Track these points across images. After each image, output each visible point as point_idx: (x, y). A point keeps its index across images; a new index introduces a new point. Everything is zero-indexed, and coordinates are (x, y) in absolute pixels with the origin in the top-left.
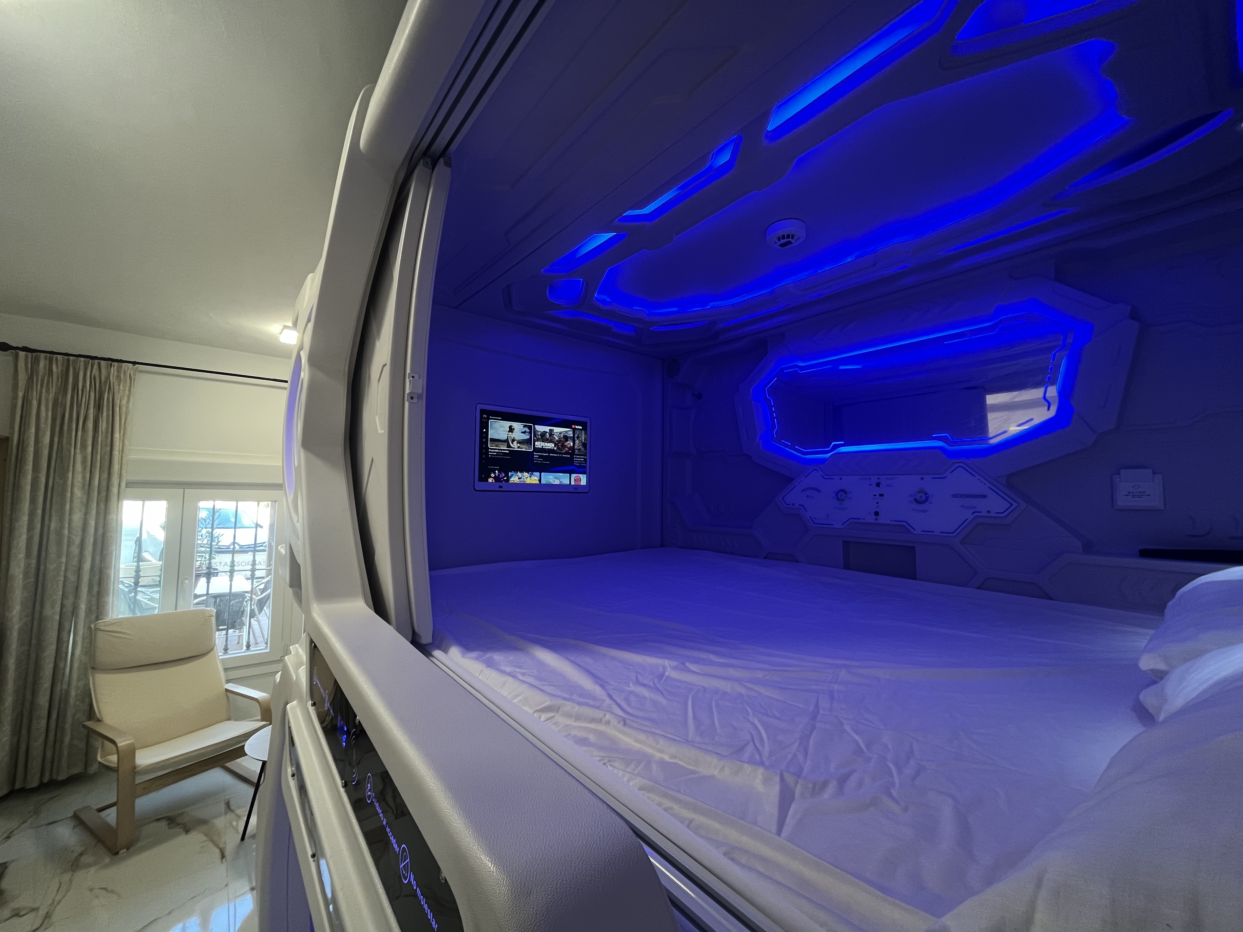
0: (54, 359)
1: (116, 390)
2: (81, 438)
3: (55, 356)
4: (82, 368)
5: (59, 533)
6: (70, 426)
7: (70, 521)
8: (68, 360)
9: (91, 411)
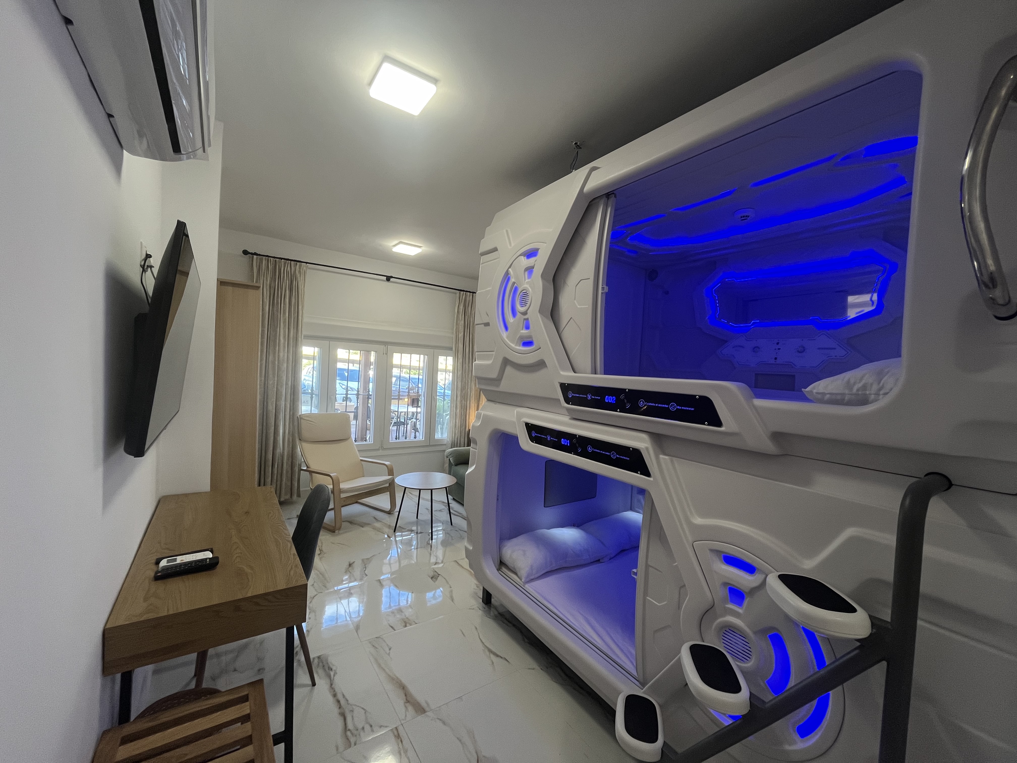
0: (269, 259)
1: (299, 280)
2: (283, 308)
3: (270, 258)
4: (283, 265)
5: (273, 363)
6: (277, 301)
7: (279, 356)
8: (276, 260)
9: (287, 292)
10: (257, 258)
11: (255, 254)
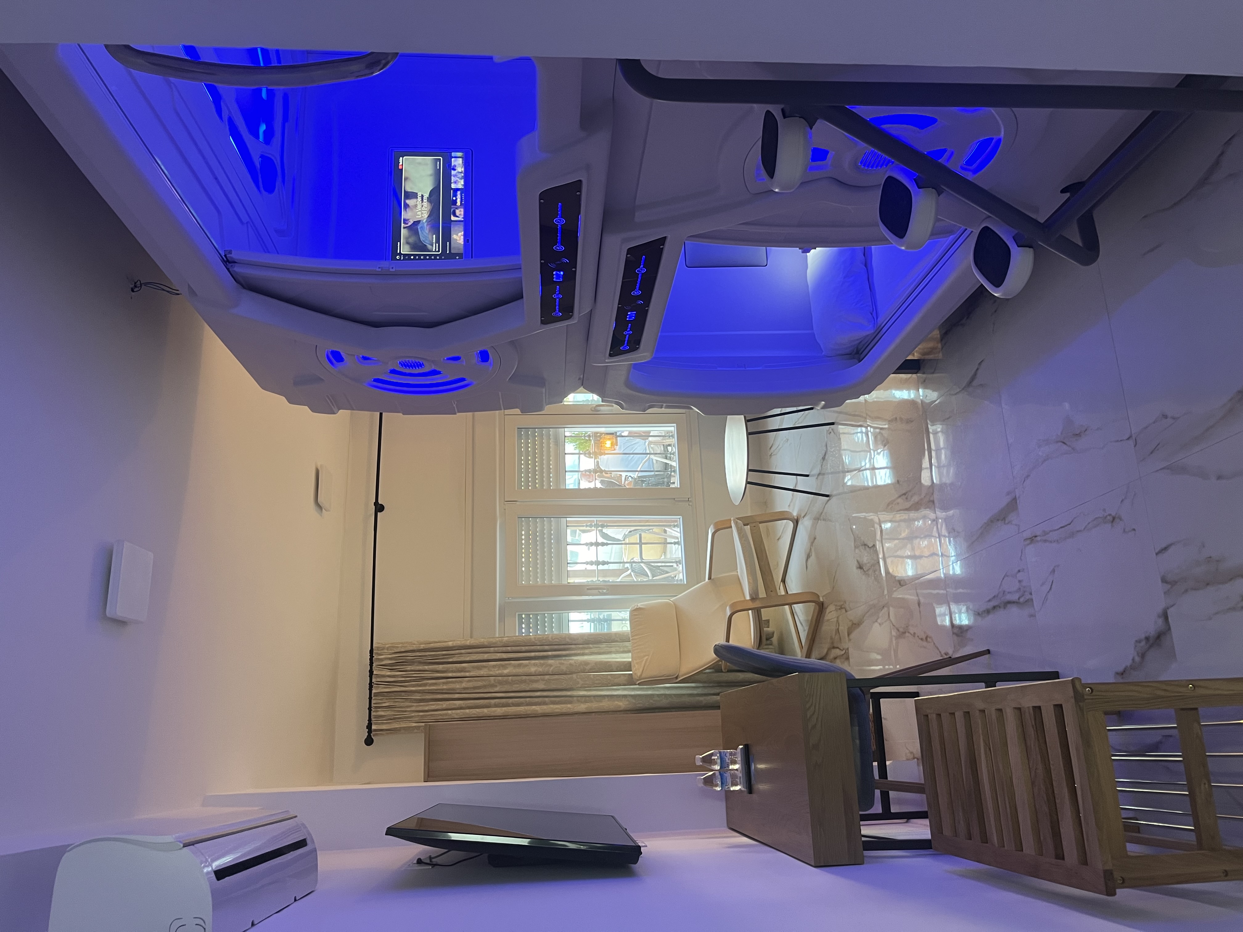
0: (375, 705)
10: (376, 724)
11: (369, 727)
